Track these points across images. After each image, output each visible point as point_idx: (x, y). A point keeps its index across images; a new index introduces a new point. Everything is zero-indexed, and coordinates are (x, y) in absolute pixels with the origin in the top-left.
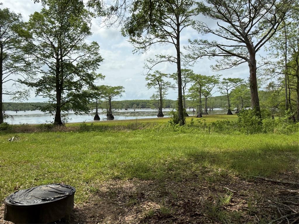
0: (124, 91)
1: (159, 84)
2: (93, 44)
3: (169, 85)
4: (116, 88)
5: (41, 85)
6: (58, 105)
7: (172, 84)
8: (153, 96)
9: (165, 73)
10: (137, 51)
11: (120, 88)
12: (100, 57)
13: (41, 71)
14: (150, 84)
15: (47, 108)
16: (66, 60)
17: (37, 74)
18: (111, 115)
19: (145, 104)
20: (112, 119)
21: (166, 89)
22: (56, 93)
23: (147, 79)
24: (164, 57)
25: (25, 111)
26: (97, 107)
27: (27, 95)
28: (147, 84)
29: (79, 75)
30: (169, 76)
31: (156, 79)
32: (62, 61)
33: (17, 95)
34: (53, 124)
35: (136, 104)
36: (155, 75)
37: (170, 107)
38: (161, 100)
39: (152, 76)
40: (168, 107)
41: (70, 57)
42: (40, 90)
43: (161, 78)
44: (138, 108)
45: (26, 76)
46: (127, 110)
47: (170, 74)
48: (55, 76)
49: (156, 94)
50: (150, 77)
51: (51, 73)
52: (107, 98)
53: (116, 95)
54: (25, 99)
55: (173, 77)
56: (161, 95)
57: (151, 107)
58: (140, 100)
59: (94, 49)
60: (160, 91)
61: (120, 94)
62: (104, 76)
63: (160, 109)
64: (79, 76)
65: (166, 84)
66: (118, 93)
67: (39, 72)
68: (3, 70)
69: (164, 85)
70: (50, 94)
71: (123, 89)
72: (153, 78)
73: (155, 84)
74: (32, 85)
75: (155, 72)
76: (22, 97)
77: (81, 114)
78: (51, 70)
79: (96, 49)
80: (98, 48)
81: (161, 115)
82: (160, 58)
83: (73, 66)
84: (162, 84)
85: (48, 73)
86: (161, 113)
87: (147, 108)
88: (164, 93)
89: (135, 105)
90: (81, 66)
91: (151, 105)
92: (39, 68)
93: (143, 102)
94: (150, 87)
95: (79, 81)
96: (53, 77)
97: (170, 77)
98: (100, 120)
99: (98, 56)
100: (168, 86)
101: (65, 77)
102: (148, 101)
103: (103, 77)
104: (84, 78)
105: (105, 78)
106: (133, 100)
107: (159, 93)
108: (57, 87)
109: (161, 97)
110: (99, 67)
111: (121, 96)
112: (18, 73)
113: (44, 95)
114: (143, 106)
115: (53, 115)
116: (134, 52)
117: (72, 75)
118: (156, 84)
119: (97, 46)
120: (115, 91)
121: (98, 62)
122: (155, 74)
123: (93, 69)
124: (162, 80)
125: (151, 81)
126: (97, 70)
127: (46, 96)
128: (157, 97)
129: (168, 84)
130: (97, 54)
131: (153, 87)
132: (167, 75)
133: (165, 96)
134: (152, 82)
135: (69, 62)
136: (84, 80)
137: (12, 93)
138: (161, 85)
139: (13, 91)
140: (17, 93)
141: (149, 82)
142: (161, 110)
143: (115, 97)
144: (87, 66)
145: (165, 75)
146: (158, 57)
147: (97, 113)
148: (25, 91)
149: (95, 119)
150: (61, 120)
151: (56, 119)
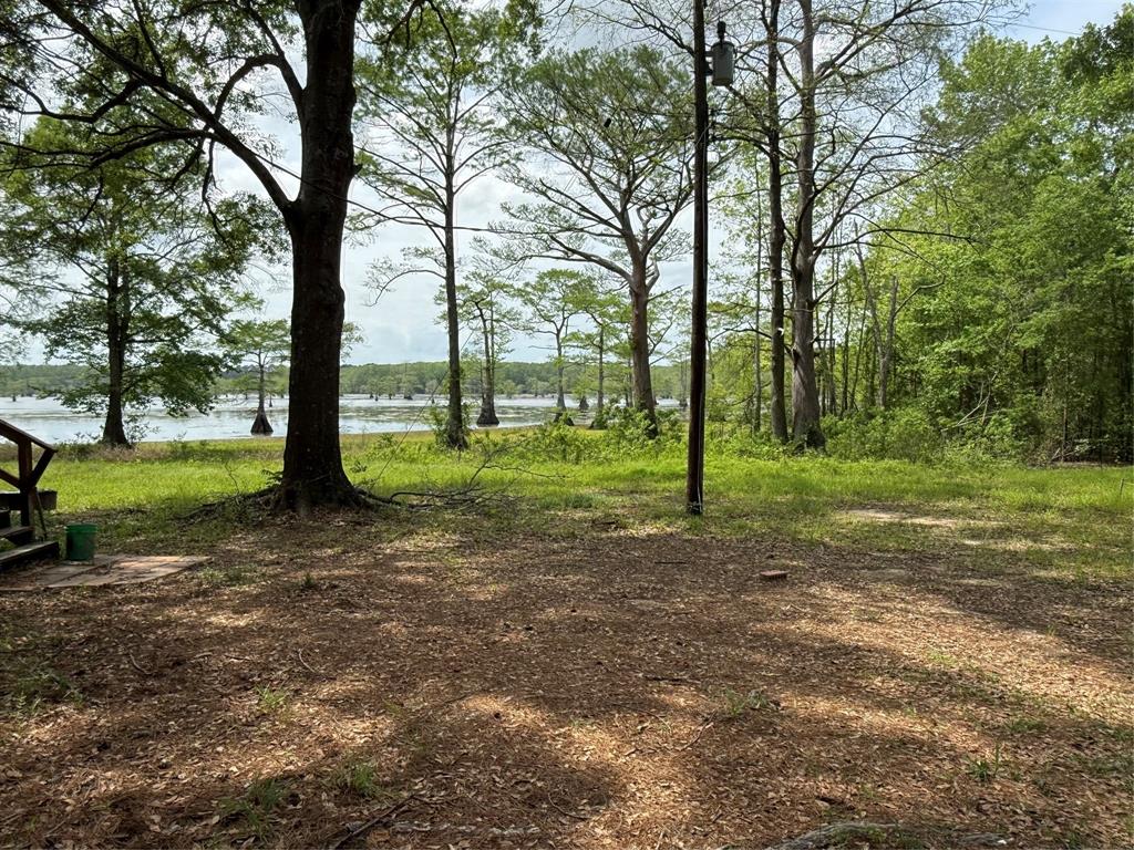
0: (360, 339)
1: (482, 315)
3: (516, 320)
5: (60, 328)
6: (113, 388)
13: (61, 287)
15: (79, 397)
16: (137, 255)
22: (107, 351)
23: (441, 299)
25: (14, 400)
26: (261, 389)
27: (20, 353)
28: (442, 317)
29: (179, 299)
31: (472, 299)
32: (125, 258)
34: (99, 442)
36: (468, 287)
41: (151, 246)
42: (56, 343)
43: (489, 295)
63: (488, 399)
64: (179, 301)
65: (505, 316)
69: (498, 321)
70: (92, 352)
71: (355, 332)
72: (461, 296)
74: (34, 327)
75: (467, 278)
83: (161, 272)
85: (83, 292)
88: (500, 348)
92: (57, 276)
95: (178, 316)
96: (100, 303)
97: (515, 295)
100: (513, 323)
101: (137, 305)
103: (258, 304)
104: (193, 308)
108: (111, 333)
110: (238, 277)
113: (73, 358)
115: (98, 415)
117: (159, 299)
122: (468, 282)
124: (495, 304)
135: (149, 260)
136: (194, 314)
138: (492, 319)
142: (491, 402)
145: (503, 288)
147: (263, 411)
148: (10, 339)
149: (255, 430)
150: (123, 432)
151: (107, 431)
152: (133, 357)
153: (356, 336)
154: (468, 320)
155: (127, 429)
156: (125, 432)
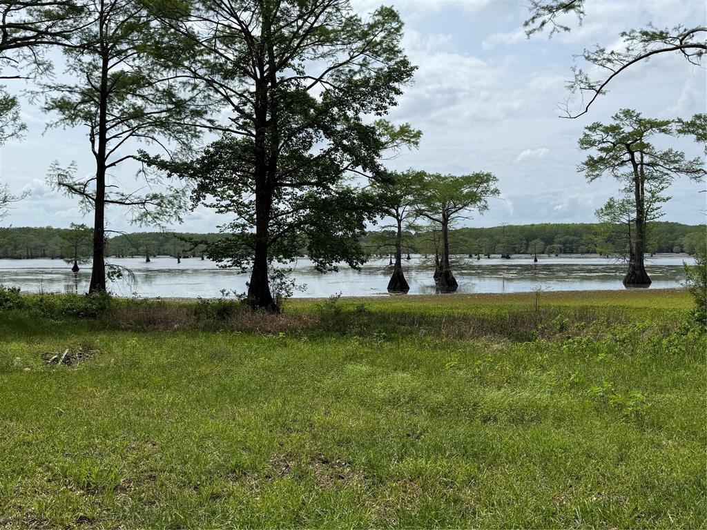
0: (496, 192)
1: (632, 160)
2: (380, 18)
3: (676, 162)
4: (468, 180)
7: (689, 158)
8: (610, 206)
9: (660, 118)
10: (543, 24)
11: (481, 179)
12: (404, 63)
13: (210, 125)
14: (596, 162)
15: (225, 249)
16: (287, 80)
17: (201, 134)
18: (448, 274)
19: (575, 238)
20: (448, 291)
21: (660, 179)
22: (255, 197)
23: (586, 143)
24: (662, 36)
25: (203, 259)
26: (398, 245)
27: (180, 207)
28: (586, 164)
29: (329, 133)
30: (674, 127)
31: (622, 141)
32: (275, 84)
33: (151, 207)
34: (244, 301)
35: (542, 239)
36: (618, 127)
37: (675, 249)
38: (640, 221)
39: (607, 130)
40: (668, 250)
41: (301, 69)
42: (203, 188)
43: (641, 136)
44: (550, 252)
45: (174, 146)
46: (508, 258)
47: (680, 121)
48: (253, 138)
49: (619, 197)
50: (596, 136)
51: (240, 127)
52: (436, 217)
53: (465, 205)
54: (173, 220)
55: (693, 132)
56: (640, 202)
57: (598, 249)
58: (557, 225)
59: (384, 38)
60: (637, 186)
61: (480, 200)
62: (419, 134)
63: (637, 257)
65: (661, 158)
66: (473, 198)
67: (206, 127)
68: (108, 127)
69: (652, 164)
71: (490, 183)
72: (610, 139)
73: (616, 160)
75: (617, 117)
76: (166, 212)
77: (336, 269)
78: (237, 119)
79: (390, 33)
80: (397, 30)
81: (638, 278)
82: (645, 41)
83: (311, 102)
84: (647, 159)
85: (231, 128)
86: (638, 273)
87: (582, 253)
88: (653, 196)
89: (540, 244)
90: (336, 97)
91: (599, 239)
93: (571, 230)
94: (597, 172)
95: (328, 152)
96: (248, 141)
97: (680, 132)
98: (409, 293)
99: (398, 60)
100: (673, 166)
101: (285, 142)
102: (588, 228)
103: (414, 136)
104: (345, 142)
105: (422, 140)
106: (532, 225)
107: (633, 197)
108: (259, 176)
109: (641, 211)
110: (397, 98)
111: (485, 207)
112: (155, 136)
113: (222, 206)
114: (568, 245)
115: (244, 271)
116: (532, 26)
117: (308, 133)
118: (623, 163)
119: (395, 25)
120: (462, 192)
121: (396, 81)
122: (618, 122)
123: (376, 110)
124: (648, 146)
125: (602, 149)
126: (391, 109)
127: (225, 207)
128: (624, 210)
129: (669, 158)
130: (392, 51)
131: (607, 172)
132: (667, 123)
133: (656, 205)
134: (603, 155)
135: (298, 86)
136: (345, 149)
137: (136, 201)
138: (642, 163)
139: (137, 194)
140: (151, 200)
141: (595, 153)
142: (641, 261)
143: (463, 213)
144: (358, 99)
145: (661, 126)
146: (633, 38)
147: (400, 267)
148: (172, 193)
149: (392, 287)
150: (268, 289)
151: (252, 287)
152: (281, 204)
153: (492, 188)
154: (614, 166)
155: (272, 286)
156: (271, 289)
